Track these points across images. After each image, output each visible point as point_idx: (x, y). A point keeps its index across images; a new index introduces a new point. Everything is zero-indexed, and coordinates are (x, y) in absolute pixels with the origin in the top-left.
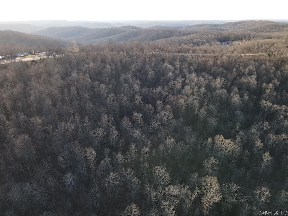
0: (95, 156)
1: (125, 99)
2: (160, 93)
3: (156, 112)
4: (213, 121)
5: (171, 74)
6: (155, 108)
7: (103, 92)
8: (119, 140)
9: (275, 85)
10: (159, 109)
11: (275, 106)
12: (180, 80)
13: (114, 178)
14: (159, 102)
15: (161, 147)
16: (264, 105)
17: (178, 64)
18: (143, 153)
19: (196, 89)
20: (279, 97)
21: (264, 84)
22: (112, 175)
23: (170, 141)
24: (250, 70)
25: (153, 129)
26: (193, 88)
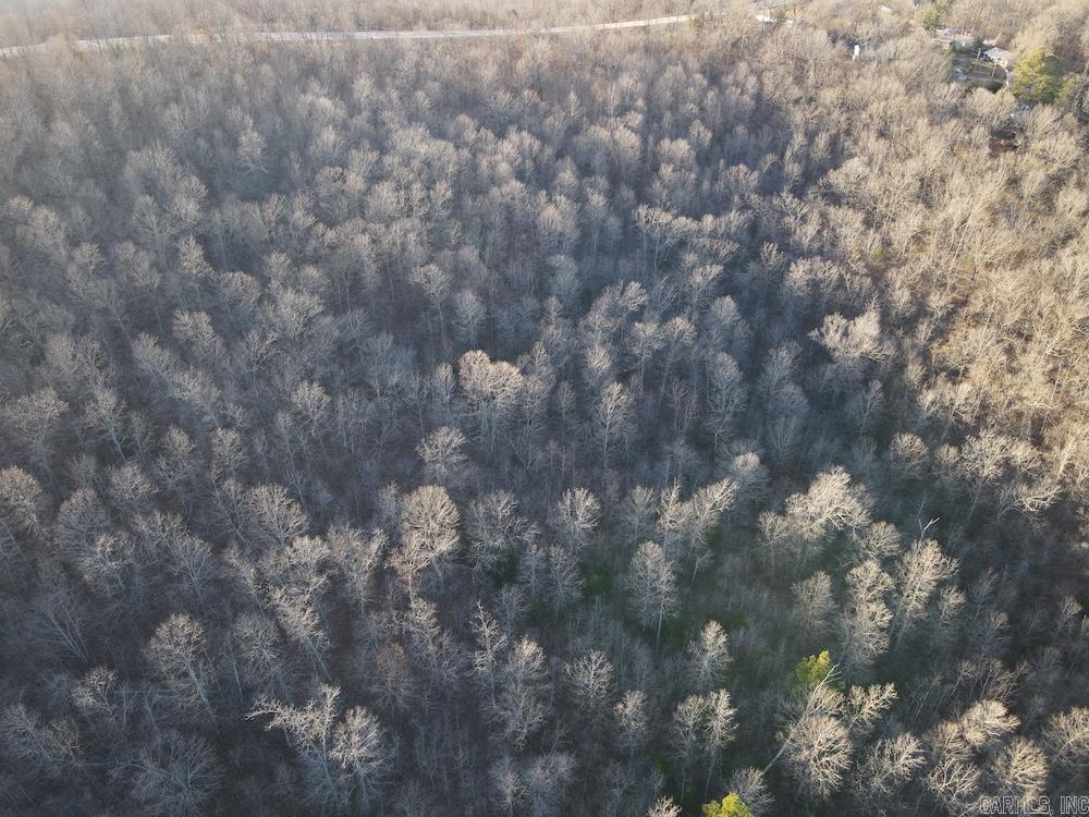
0: (37, 490)
1: (144, 261)
2: (283, 220)
3: (266, 298)
4: (469, 302)
5: (329, 136)
6: (265, 282)
7: (49, 242)
8: (127, 422)
9: (696, 144)
10: (274, 284)
11: (683, 219)
12: (362, 158)
13: (113, 553)
14: (277, 261)
15: (283, 420)
16: (647, 222)
17: (363, 87)
18: (217, 450)
19: (417, 191)
20: (706, 185)
21: (666, 143)
22: (104, 542)
23: (309, 395)
24: (623, 95)
25: (258, 362)
26: (408, 187)
